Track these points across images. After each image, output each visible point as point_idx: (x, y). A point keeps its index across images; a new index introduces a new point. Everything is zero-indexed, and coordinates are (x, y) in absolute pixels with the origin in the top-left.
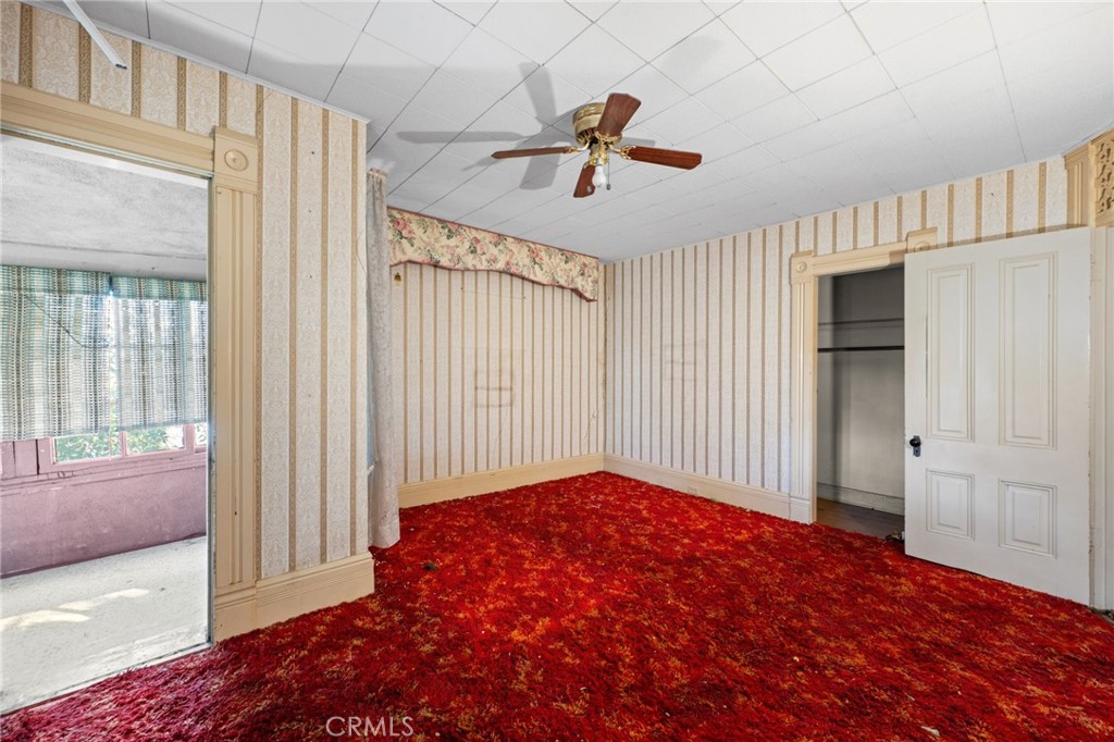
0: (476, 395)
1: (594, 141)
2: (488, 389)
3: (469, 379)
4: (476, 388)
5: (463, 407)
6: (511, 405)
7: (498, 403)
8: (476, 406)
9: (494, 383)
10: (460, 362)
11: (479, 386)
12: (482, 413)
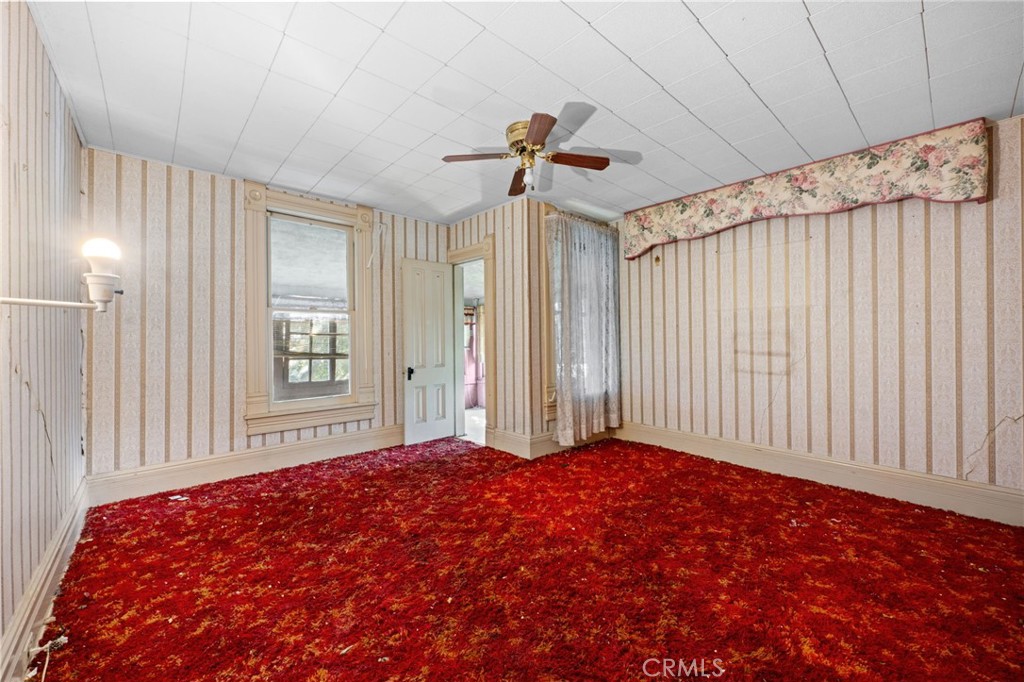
0: (736, 359)
1: (523, 149)
2: (752, 353)
3: (727, 341)
4: (736, 352)
5: (720, 370)
6: (788, 374)
7: (767, 370)
8: (736, 371)
9: (761, 345)
10: (716, 325)
11: (739, 348)
12: (744, 381)
